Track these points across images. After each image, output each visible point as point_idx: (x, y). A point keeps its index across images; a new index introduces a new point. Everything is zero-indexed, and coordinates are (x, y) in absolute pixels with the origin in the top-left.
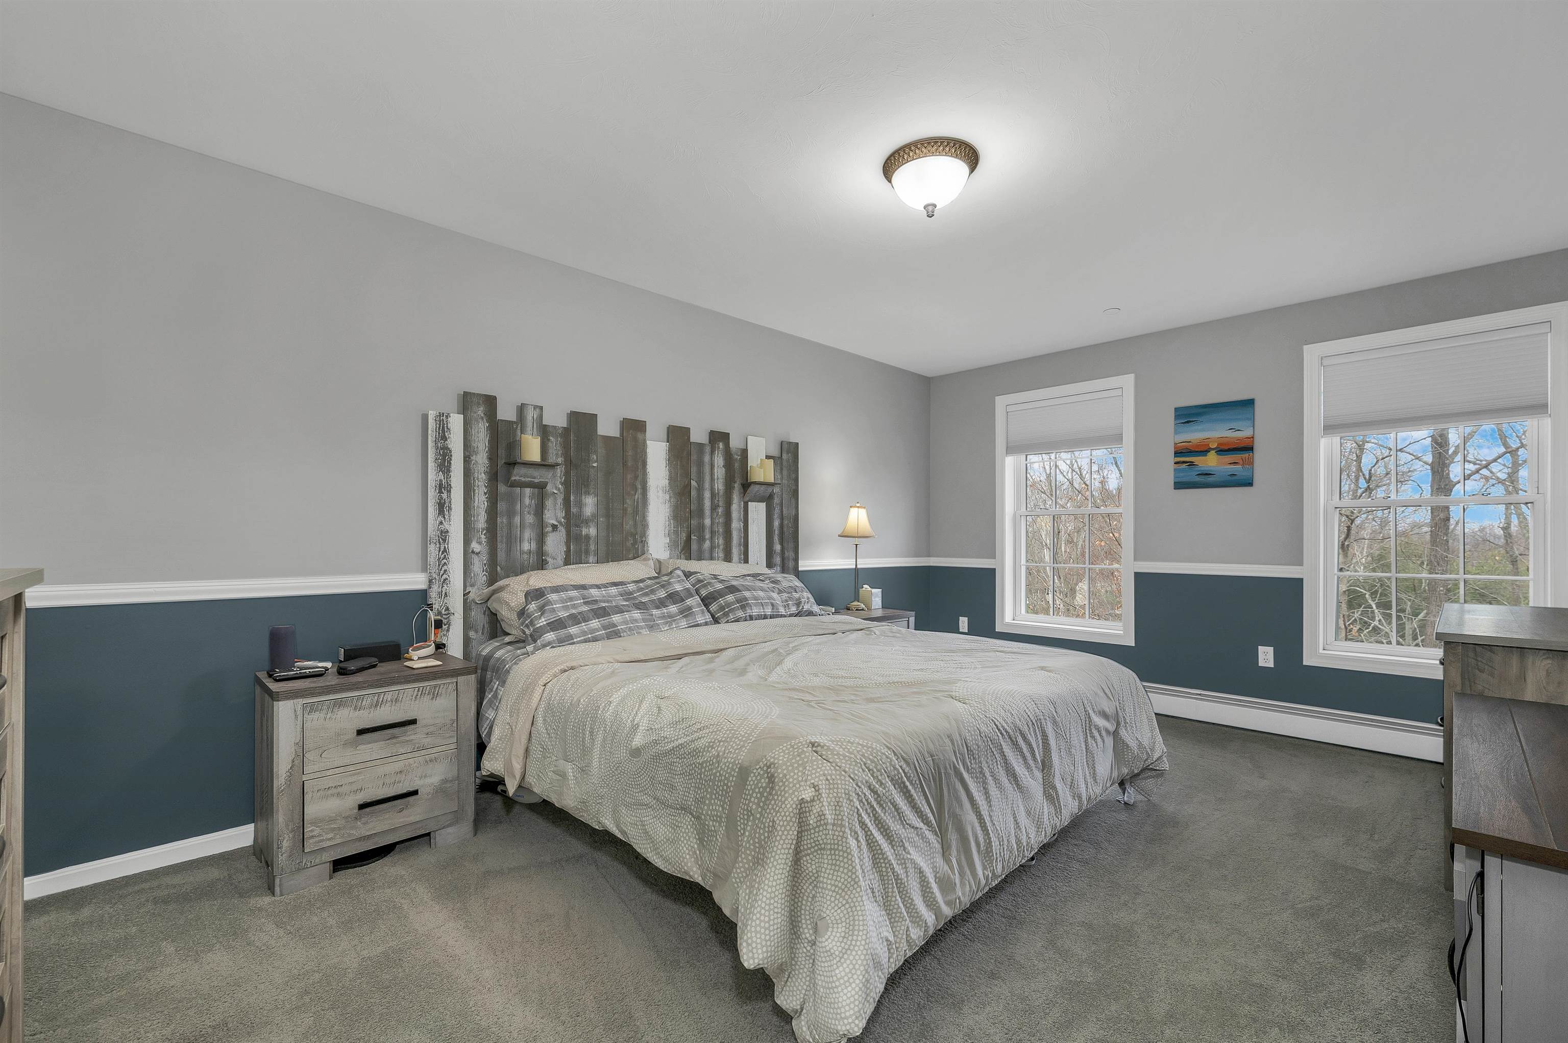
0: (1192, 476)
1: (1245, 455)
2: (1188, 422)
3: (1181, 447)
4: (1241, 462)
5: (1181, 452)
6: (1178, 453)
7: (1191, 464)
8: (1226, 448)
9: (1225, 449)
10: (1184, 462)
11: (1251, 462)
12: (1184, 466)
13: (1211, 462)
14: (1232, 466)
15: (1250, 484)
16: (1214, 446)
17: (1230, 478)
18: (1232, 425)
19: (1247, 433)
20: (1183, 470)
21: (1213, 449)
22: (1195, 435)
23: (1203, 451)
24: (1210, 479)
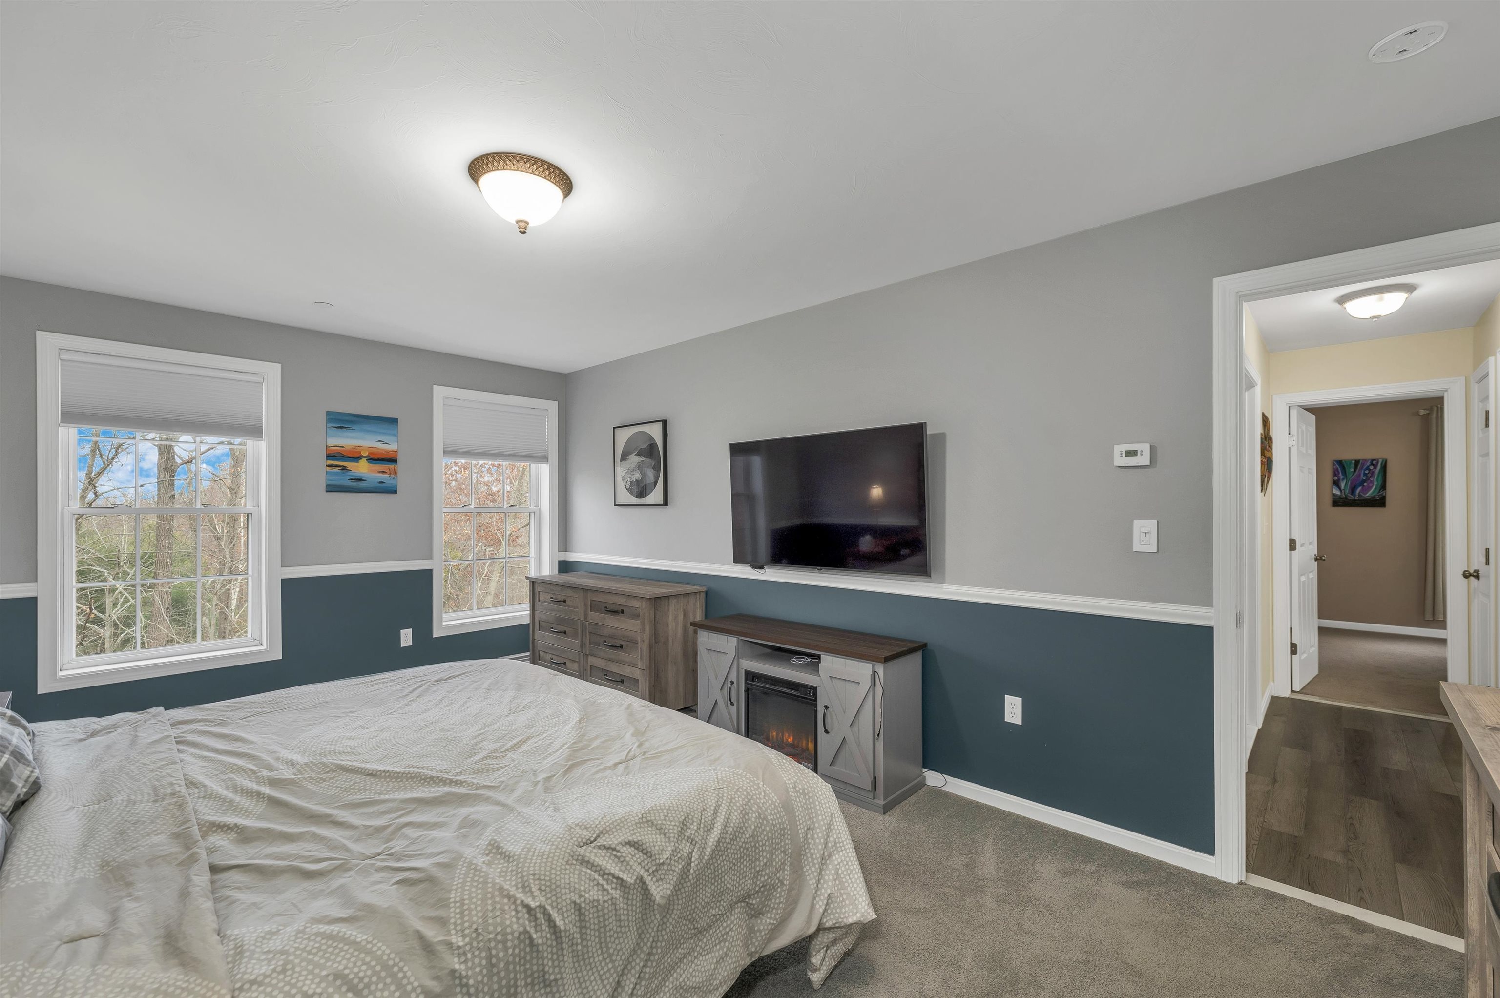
0: (345, 481)
1: (392, 466)
2: (341, 427)
3: (334, 450)
4: (388, 471)
5: (334, 456)
6: (329, 456)
7: (344, 468)
8: (376, 457)
9: (374, 459)
10: (337, 466)
11: (394, 473)
12: (337, 470)
13: (362, 468)
14: (381, 475)
15: (395, 492)
16: (365, 454)
17: (378, 485)
18: (382, 438)
19: (393, 447)
20: (336, 474)
21: (365, 457)
22: (347, 441)
23: (356, 458)
24: (362, 485)
